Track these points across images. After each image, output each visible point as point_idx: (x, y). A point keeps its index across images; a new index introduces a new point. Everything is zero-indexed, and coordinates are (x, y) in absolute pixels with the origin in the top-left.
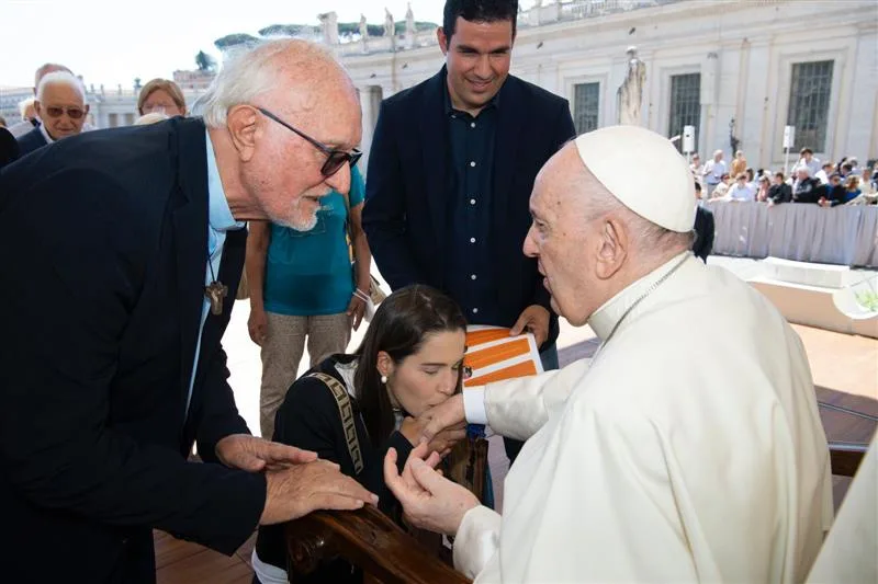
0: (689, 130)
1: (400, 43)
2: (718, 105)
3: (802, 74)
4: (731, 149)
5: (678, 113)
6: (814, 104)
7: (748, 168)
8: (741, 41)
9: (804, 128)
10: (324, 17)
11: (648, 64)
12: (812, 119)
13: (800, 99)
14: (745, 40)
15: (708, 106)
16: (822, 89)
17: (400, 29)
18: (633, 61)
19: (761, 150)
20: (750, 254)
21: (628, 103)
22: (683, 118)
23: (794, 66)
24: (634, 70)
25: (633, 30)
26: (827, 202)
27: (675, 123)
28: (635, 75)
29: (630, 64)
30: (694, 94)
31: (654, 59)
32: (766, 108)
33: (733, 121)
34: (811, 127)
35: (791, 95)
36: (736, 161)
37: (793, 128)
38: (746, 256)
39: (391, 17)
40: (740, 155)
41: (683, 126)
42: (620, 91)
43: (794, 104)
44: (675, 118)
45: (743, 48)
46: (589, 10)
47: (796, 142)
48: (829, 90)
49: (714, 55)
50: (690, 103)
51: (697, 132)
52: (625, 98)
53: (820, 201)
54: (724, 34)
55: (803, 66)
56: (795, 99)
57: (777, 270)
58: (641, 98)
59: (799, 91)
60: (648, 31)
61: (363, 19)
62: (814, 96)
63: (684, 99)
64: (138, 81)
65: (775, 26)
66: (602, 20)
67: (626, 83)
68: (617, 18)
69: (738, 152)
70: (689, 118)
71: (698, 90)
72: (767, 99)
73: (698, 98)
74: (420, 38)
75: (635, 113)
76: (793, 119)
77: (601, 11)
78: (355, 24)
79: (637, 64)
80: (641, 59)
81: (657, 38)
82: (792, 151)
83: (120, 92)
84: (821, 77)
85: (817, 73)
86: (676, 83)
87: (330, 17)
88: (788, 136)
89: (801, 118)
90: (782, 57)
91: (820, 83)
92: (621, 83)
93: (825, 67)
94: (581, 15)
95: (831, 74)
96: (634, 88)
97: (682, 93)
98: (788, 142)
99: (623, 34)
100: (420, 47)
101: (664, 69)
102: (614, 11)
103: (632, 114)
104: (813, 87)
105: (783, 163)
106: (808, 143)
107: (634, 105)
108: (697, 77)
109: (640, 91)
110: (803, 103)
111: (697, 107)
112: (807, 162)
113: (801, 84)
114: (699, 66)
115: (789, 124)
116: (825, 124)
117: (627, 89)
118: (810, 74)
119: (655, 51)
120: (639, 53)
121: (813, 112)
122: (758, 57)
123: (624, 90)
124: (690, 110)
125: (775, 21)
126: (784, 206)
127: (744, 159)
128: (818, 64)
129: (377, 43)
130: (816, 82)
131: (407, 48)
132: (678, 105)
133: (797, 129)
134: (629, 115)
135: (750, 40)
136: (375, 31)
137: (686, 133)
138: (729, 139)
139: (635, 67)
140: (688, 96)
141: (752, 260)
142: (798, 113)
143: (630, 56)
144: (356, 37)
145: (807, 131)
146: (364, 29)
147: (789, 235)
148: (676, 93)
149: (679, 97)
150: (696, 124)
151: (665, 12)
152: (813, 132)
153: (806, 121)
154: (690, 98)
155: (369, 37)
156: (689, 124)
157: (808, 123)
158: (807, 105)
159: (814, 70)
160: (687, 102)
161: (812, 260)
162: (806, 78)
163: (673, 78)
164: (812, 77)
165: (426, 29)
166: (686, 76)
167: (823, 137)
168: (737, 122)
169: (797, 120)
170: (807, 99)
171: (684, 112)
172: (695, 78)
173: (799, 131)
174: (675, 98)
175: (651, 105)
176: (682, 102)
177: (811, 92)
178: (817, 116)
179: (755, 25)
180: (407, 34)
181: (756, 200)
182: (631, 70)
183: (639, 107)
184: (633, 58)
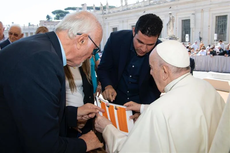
0: (187, 35)
1: (105, 12)
2: (195, 28)
3: (219, 19)
4: (200, 40)
5: (184, 30)
6: (222, 27)
8: (201, 10)
9: (220, 34)
10: (83, 5)
11: (175, 17)
12: (222, 32)
13: (218, 26)
14: (202, 10)
15: (193, 28)
16: (225, 23)
17: (104, 8)
18: (171, 16)
19: (208, 41)
20: (206, 70)
21: (170, 28)
22: (186, 32)
23: (216, 17)
24: (171, 19)
25: (171, 7)
26: (227, 55)
27: (184, 33)
28: (172, 20)
29: (170, 17)
30: (188, 25)
31: (176, 16)
32: (209, 29)
33: (200, 32)
34: (222, 34)
35: (216, 25)
36: (201, 44)
37: (217, 34)
38: (205, 71)
39: (102, 5)
40: (202, 42)
41: (186, 34)
42: (167, 25)
43: (217, 27)
44: (183, 32)
45: (201, 12)
46: (158, 2)
47: (218, 38)
48: (227, 23)
49: (194, 14)
50: (188, 28)
51: (190, 36)
52: (169, 26)
53: (225, 55)
54: (196, 8)
55: (219, 17)
56: (217, 26)
57: (212, 75)
58: (173, 26)
59: (218, 24)
60: (175, 8)
61: (94, 5)
62: (223, 25)
63: (186, 26)
64: (29, 23)
65: (210, 6)
66: (161, 5)
67: (169, 22)
68: (166, 4)
69: (201, 41)
70: (187, 32)
71: (190, 24)
72: (209, 26)
73: (190, 26)
74: (110, 11)
75: (172, 31)
76: (217, 32)
77: (161, 2)
78: (92, 7)
79: (172, 17)
80: (173, 16)
81: (177, 10)
82: (217, 41)
83: (24, 27)
84: (224, 20)
85: (223, 19)
86: (183, 22)
87: (85, 5)
88: (215, 36)
89: (219, 31)
90: (213, 14)
92: (167, 22)
93: (225, 17)
94: (156, 4)
95: (227, 19)
96: (171, 23)
97: (185, 25)
98: (215, 38)
99: (168, 9)
100: (110, 13)
101: (180, 18)
102: (165, 2)
103: (171, 31)
104: (222, 23)
105: (214, 44)
108: (189, 20)
109: (173, 24)
110: (219, 27)
111: (189, 28)
113: (219, 21)
114: (189, 17)
115: (216, 33)
116: (226, 33)
117: (169, 24)
118: (221, 19)
119: (177, 13)
120: (172, 14)
121: (222, 29)
122: (206, 14)
123: (168, 24)
124: (187, 29)
125: (211, 4)
126: (215, 56)
127: (203, 43)
128: (223, 16)
129: (99, 12)
130: (223, 21)
131: (106, 13)
132: (184, 28)
133: (218, 34)
134: (170, 32)
135: (203, 10)
136: (98, 9)
137: (186, 36)
138: (199, 38)
139: (171, 18)
140: (187, 25)
141: (206, 72)
142: (218, 30)
143: (170, 15)
145: (221, 35)
146: (94, 8)
147: (217, 65)
148: (183, 25)
149: (184, 26)
150: (189, 34)
151: (180, 2)
152: (223, 35)
153: (220, 32)
154: (188, 26)
156: (187, 34)
157: (221, 33)
158: (221, 28)
159: (222, 18)
160: (187, 27)
161: (223, 72)
162: (220, 20)
163: (182, 20)
164: (222, 20)
165: (112, 8)
166: (186, 20)
167: (226, 36)
168: (201, 33)
169: (218, 32)
170: (221, 26)
171: (186, 30)
172: (189, 21)
173: (219, 35)
174: (183, 26)
175: (176, 28)
176: (185, 27)
177: (222, 24)
178: (223, 30)
179: (204, 5)
180: (106, 9)
181: (207, 55)
182: (170, 19)
183: (173, 29)
184: (171, 15)
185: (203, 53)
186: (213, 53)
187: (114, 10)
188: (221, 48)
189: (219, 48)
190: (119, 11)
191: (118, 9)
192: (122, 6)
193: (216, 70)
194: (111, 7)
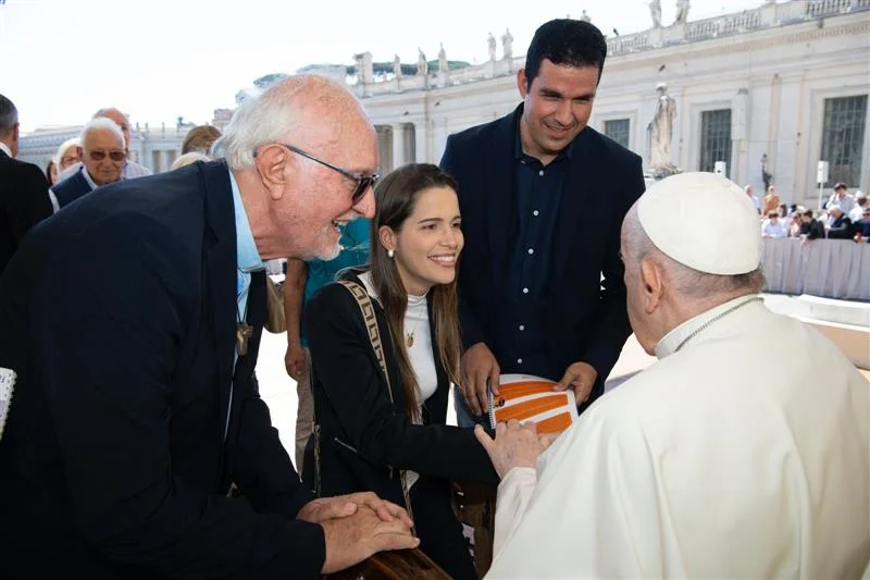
0: (720, 165)
1: (433, 81)
2: (749, 141)
3: (835, 109)
4: (763, 184)
5: (709, 148)
6: (848, 139)
7: (781, 204)
8: (772, 76)
9: (838, 162)
10: (359, 57)
11: (677, 100)
12: (847, 154)
13: (833, 134)
14: (776, 76)
15: (739, 141)
16: (856, 124)
17: (432, 68)
18: (663, 98)
19: (795, 186)
20: (783, 290)
21: (658, 140)
22: (714, 154)
23: (827, 101)
24: (664, 107)
25: (663, 67)
26: (863, 238)
27: (706, 158)
28: (666, 111)
29: (660, 100)
30: (725, 130)
31: (683, 96)
32: (798, 144)
33: (765, 156)
34: (846, 162)
35: (825, 130)
36: (769, 197)
37: (827, 163)
38: (780, 293)
39: (424, 57)
40: (772, 190)
41: (714, 161)
42: (650, 127)
43: (827, 139)
44: (706, 154)
45: (773, 84)
46: (619, 47)
47: (830, 177)
48: (863, 125)
49: (744, 91)
50: (721, 140)
51: (728, 168)
52: (655, 134)
53: (856, 237)
54: (754, 70)
55: (836, 101)
56: (828, 134)
57: (812, 308)
58: (671, 134)
59: (833, 126)
60: (678, 68)
61: (397, 58)
62: (848, 131)
63: (716, 134)
64: (180, 119)
65: (807, 62)
66: (631, 58)
67: (656, 119)
68: (645, 56)
69: (771, 187)
70: (720, 153)
71: (729, 125)
72: (799, 134)
73: (729, 133)
74: (452, 77)
75: (666, 149)
76: (826, 155)
78: (389, 63)
79: (668, 101)
80: (671, 96)
81: (687, 75)
82: (826, 186)
83: (163, 130)
84: (854, 111)
85: (851, 108)
86: (707, 119)
87: (365, 56)
88: (822, 171)
89: (836, 153)
90: (814, 92)
91: (854, 116)
92: (651, 119)
93: (860, 101)
95: (865, 109)
96: (664, 124)
97: (713, 131)
98: (822, 177)
99: (652, 71)
100: (452, 85)
101: (694, 105)
102: (645, 49)
103: (663, 150)
104: (847, 122)
105: (815, 198)
106: (843, 178)
107: (664, 140)
108: (729, 112)
109: (671, 127)
110: (837, 138)
111: (728, 142)
112: (842, 197)
113: (834, 118)
114: (729, 102)
115: (822, 159)
116: (860, 158)
117: (657, 125)
118: (843, 109)
119: (685, 87)
120: (669, 89)
121: (847, 148)
122: (790, 93)
123: (654, 126)
124: (721, 146)
125: (807, 57)
126: (819, 241)
127: (776, 195)
128: (851, 100)
129: (410, 82)
130: (849, 117)
131: (439, 86)
132: (709, 141)
133: (830, 164)
134: (660, 151)
135: (780, 75)
136: (409, 70)
137: (717, 169)
138: (761, 175)
139: (665, 104)
140: (719, 130)
141: (786, 297)
142: (831, 147)
143: (659, 92)
144: (390, 76)
145: (841, 166)
146: (397, 69)
147: (824, 272)
148: (707, 128)
149: (709, 133)
150: (727, 160)
151: (695, 49)
152: (847, 167)
153: (840, 155)
154: (721, 133)
155: (402, 77)
156: (720, 160)
157: (842, 158)
158: (840, 141)
159: (847, 105)
160: (718, 137)
161: (848, 296)
162: (840, 113)
163: (704, 114)
164: (846, 112)
165: (457, 68)
166: (717, 112)
167: (859, 172)
168: (769, 157)
169: (830, 155)
170: (841, 134)
171: (715, 147)
172: (726, 114)
173: (834, 166)
174: (706, 133)
175: (681, 141)
176: (712, 137)
177: (845, 127)
178: (851, 151)
179: (785, 60)
180: (439, 73)
181: (789, 235)
182: (661, 106)
183: (670, 142)
184: (663, 95)
185: (776, 227)
186: (812, 230)
187: (467, 74)
188: (843, 214)
189: (832, 214)
190: (482, 79)
191: (479, 73)
192: (493, 60)
193: (822, 288)
194: (456, 66)
